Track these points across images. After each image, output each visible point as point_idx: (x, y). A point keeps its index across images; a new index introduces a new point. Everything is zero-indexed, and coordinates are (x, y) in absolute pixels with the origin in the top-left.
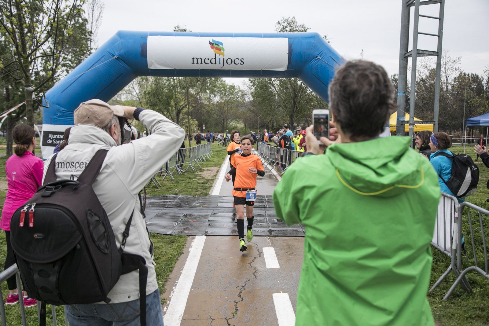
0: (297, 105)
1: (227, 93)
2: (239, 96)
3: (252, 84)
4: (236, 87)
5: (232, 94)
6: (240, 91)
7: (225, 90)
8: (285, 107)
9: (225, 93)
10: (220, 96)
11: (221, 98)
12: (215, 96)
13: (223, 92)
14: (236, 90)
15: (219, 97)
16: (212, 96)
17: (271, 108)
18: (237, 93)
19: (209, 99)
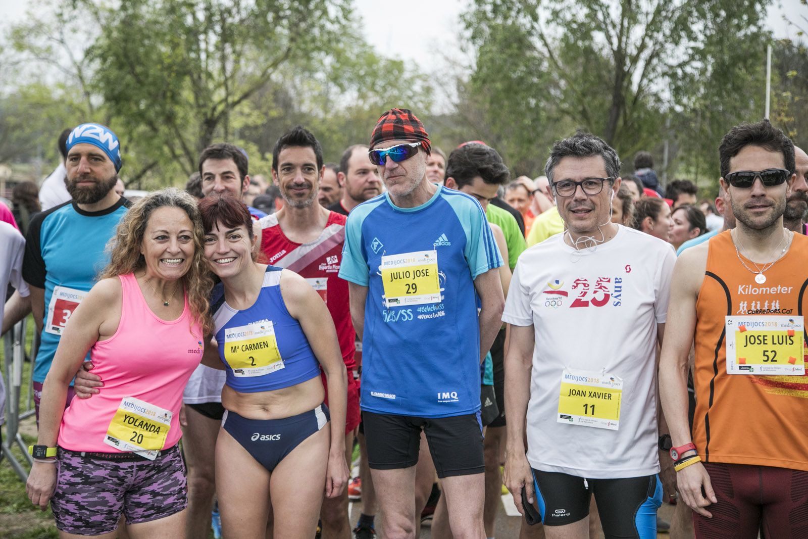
0: (628, 111)
1: (380, 83)
2: (415, 94)
3: (469, 33)
4: (408, 66)
5: (393, 85)
6: (419, 77)
7: (374, 74)
8: (584, 114)
9: (373, 84)
10: (359, 90)
11: (362, 96)
12: (343, 90)
13: (369, 80)
14: (407, 75)
15: (355, 94)
16: (334, 89)
17: (534, 121)
18: (410, 82)
19: (325, 101)
